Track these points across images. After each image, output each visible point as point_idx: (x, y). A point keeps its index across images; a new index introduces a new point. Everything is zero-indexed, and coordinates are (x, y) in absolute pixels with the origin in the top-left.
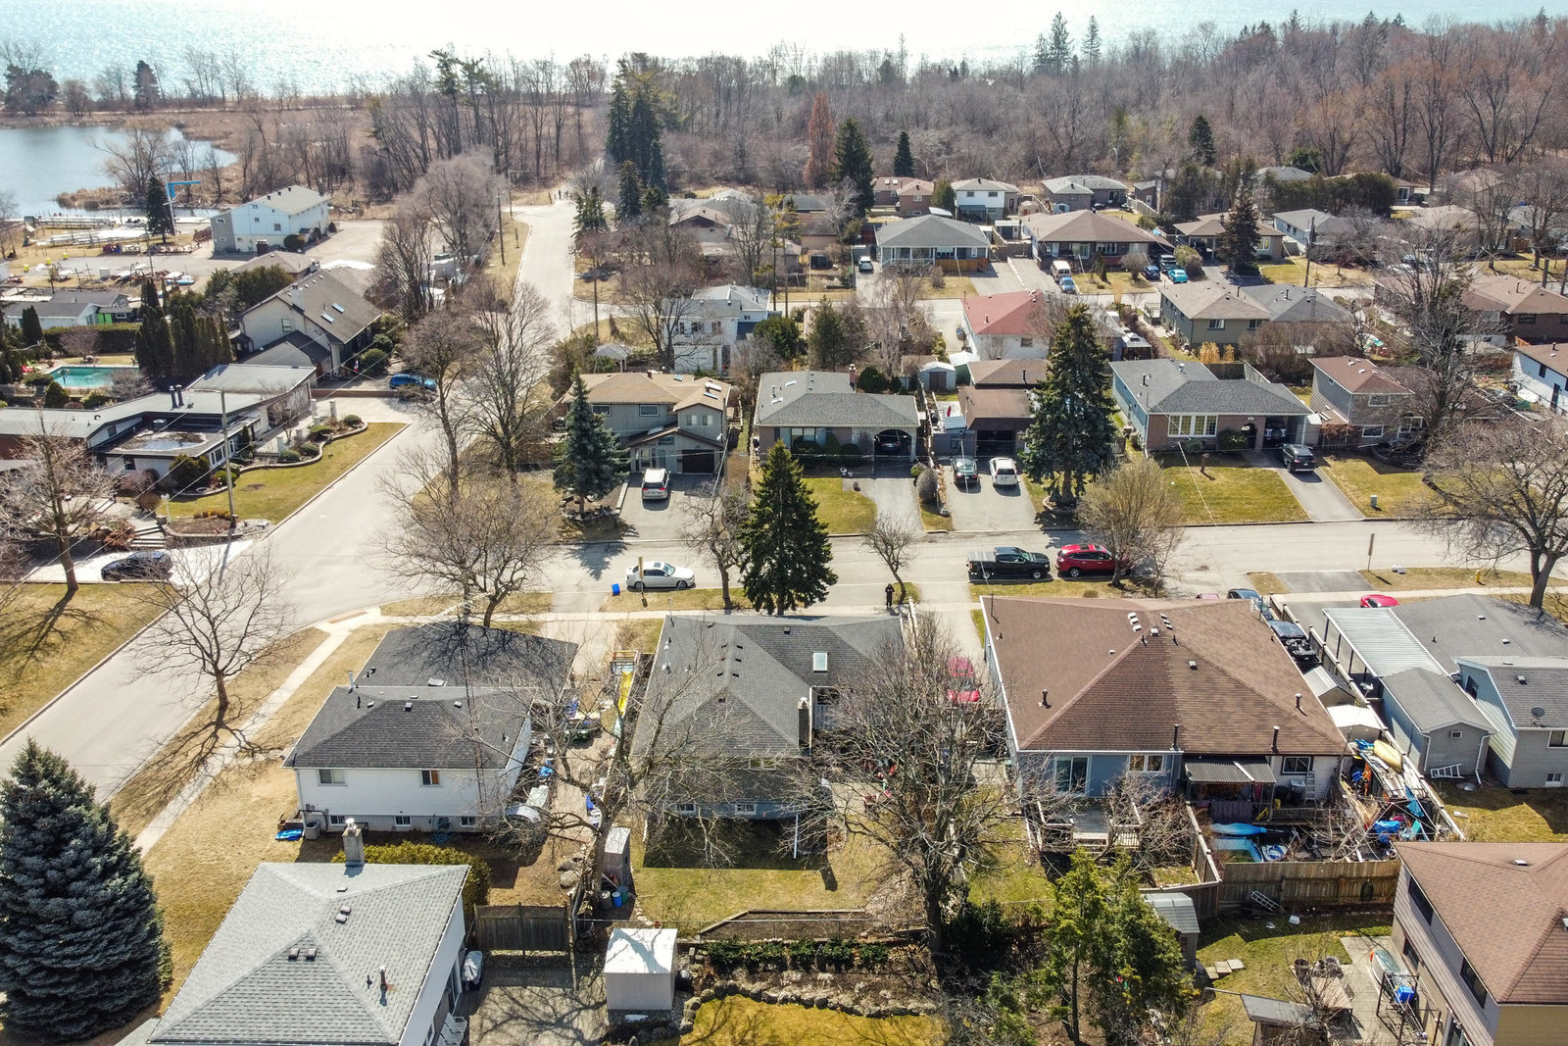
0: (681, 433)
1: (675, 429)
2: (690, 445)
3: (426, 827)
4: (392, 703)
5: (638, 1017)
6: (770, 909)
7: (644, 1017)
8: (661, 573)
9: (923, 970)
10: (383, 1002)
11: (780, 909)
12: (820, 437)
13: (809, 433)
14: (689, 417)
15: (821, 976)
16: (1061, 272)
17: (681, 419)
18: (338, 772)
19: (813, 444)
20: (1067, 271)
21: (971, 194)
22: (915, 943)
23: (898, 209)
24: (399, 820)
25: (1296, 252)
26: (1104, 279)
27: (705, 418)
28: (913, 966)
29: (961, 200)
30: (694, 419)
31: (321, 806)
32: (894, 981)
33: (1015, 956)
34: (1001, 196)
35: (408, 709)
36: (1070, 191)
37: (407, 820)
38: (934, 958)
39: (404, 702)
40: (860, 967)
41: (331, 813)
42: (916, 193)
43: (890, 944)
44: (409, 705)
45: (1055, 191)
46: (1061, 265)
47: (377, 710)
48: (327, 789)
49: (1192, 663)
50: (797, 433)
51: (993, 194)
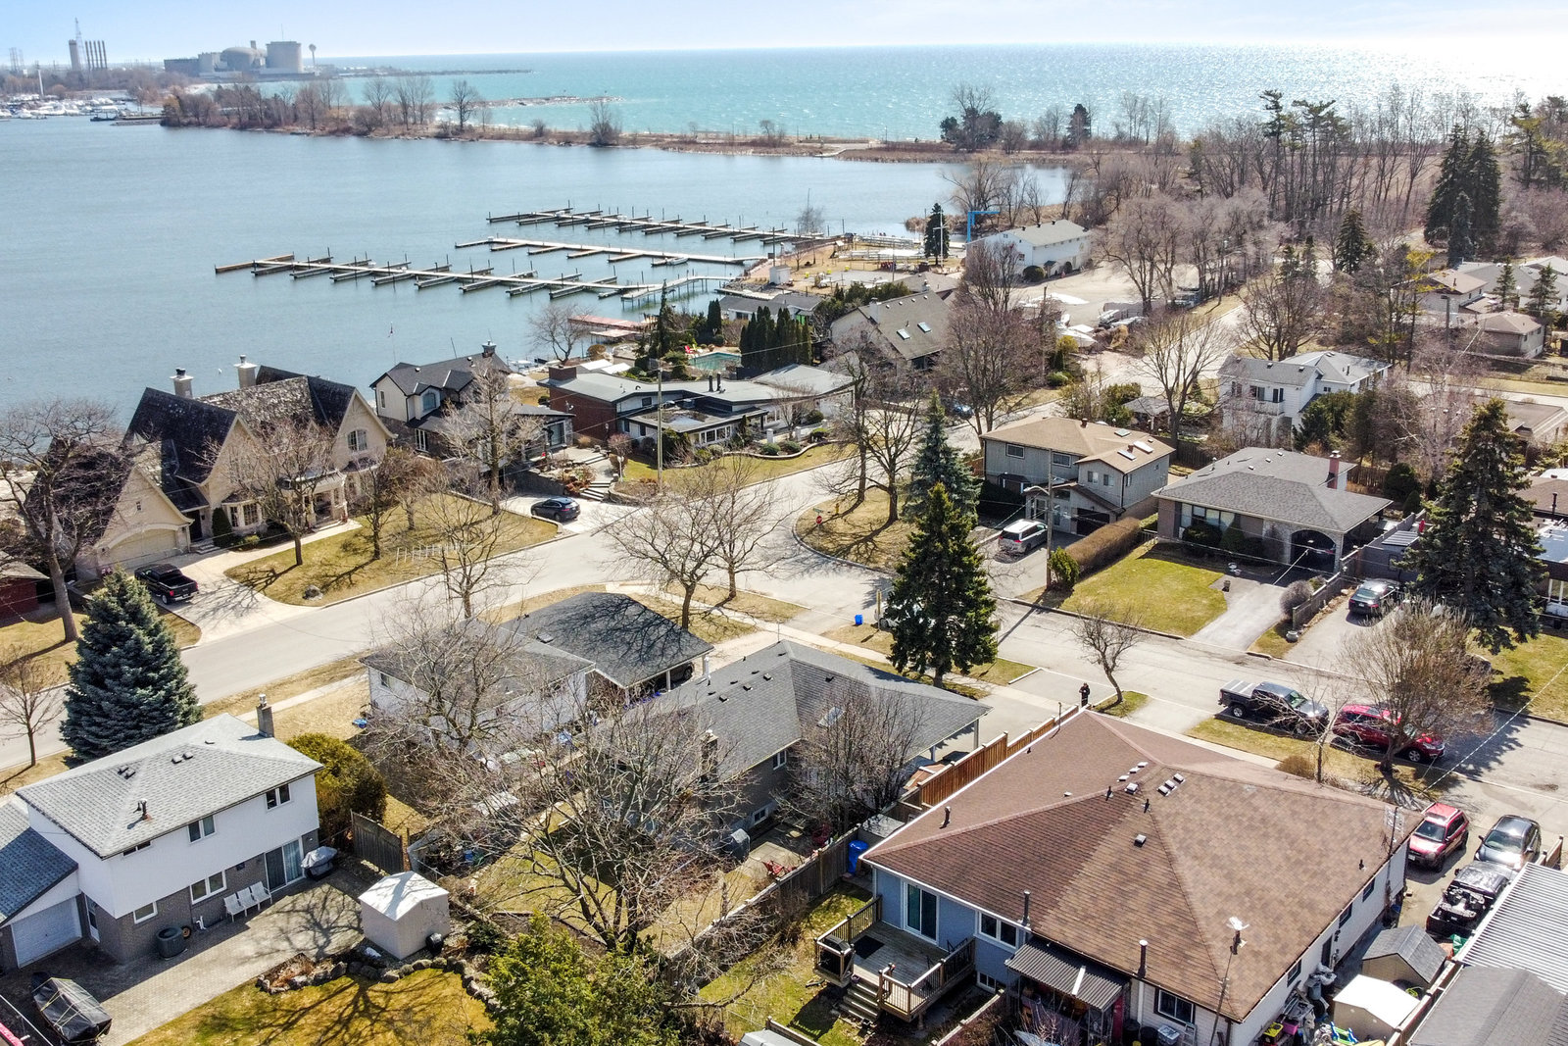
1: (1073, 484)
5: (375, 953)
7: (378, 955)
10: (131, 826)
27: (1106, 477)
49: (1141, 839)
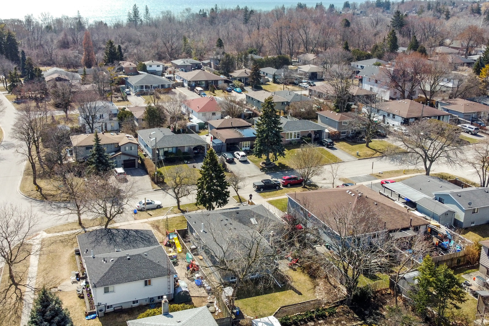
0: (124, 154)
1: (120, 153)
2: (126, 158)
3: (144, 303)
4: (121, 258)
6: (287, 305)
8: (151, 203)
9: (349, 312)
11: (290, 304)
12: (174, 151)
13: (170, 150)
14: (125, 148)
15: (320, 322)
16: (200, 91)
17: (122, 149)
18: (111, 288)
19: (171, 153)
20: (202, 91)
21: (151, 66)
22: (341, 305)
23: (124, 72)
24: (134, 302)
25: (269, 81)
26: (214, 92)
27: (131, 147)
28: (345, 312)
29: (148, 68)
30: (127, 148)
31: (103, 303)
32: (343, 318)
33: (374, 302)
34: (161, 66)
35: (129, 259)
36: (184, 64)
37: (137, 301)
38: (350, 308)
39: (126, 257)
40: (329, 316)
41: (108, 305)
42: (130, 66)
43: (334, 307)
44: (128, 257)
45: (179, 64)
46: (199, 89)
47: (116, 261)
48: (107, 295)
49: (375, 203)
50: (166, 150)
51: (158, 66)
